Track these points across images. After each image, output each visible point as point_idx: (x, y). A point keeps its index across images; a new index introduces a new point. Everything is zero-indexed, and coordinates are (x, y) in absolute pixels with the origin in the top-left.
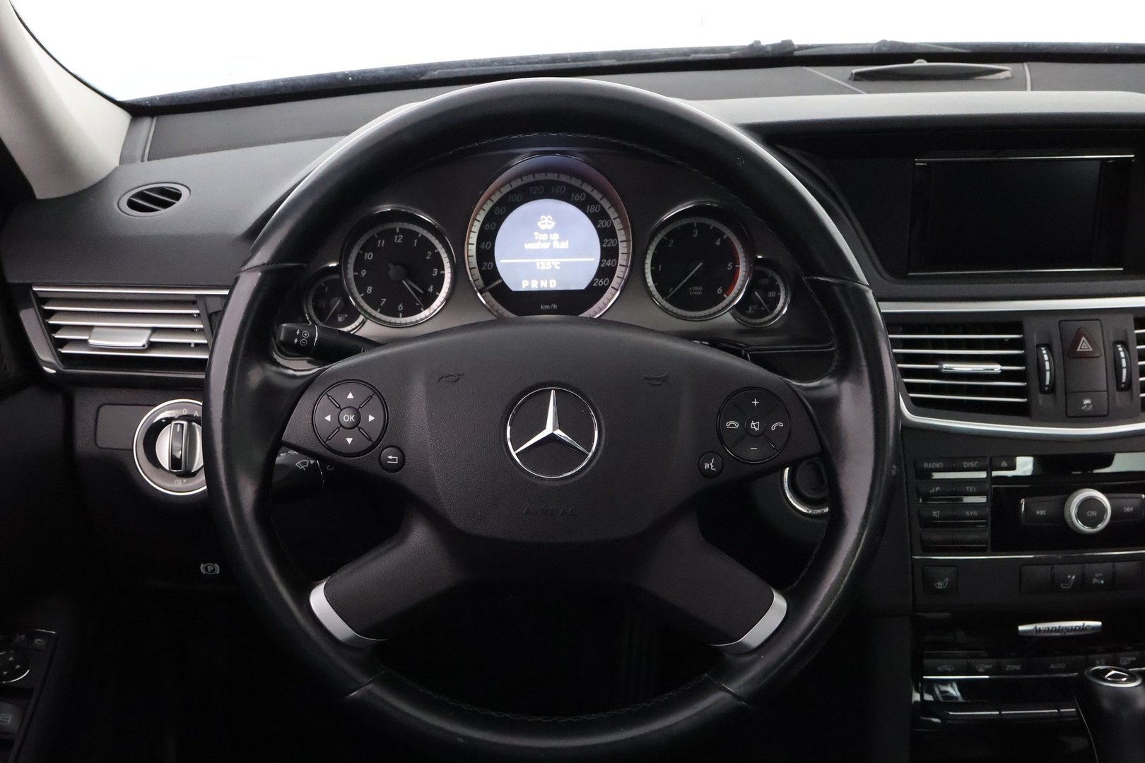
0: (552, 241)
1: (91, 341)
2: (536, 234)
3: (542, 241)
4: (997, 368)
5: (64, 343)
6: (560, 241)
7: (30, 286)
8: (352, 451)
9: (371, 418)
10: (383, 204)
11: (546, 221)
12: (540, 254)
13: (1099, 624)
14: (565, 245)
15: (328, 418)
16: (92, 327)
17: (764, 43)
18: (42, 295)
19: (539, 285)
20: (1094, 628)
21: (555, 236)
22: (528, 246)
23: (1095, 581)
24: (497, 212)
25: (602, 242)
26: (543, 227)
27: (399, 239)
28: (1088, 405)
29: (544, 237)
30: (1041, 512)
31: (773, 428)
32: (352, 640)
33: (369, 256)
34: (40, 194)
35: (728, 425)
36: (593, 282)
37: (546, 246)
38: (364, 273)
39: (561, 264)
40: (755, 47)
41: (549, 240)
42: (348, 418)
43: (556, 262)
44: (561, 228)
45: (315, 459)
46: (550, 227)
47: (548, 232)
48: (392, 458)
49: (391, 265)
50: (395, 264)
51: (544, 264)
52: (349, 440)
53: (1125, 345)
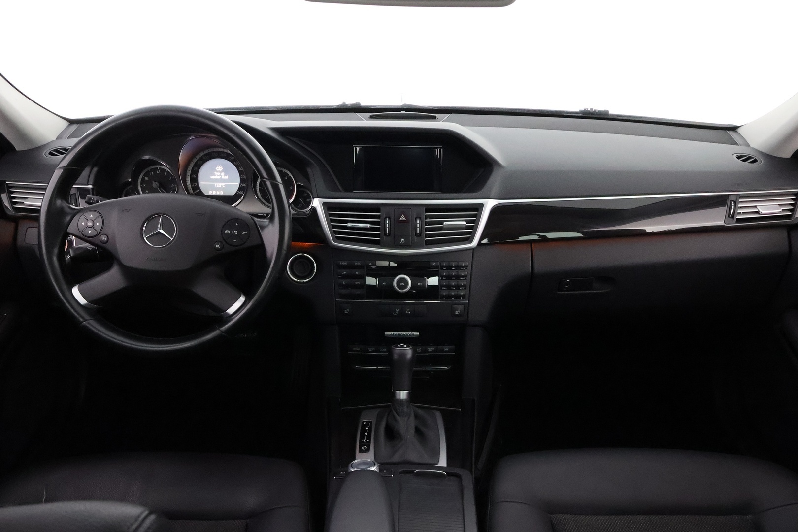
0: (221, 176)
1: (25, 203)
2: (215, 172)
3: (217, 176)
4: (369, 225)
5: (16, 203)
6: (224, 176)
7: (5, 181)
8: (90, 236)
9: (98, 224)
10: (144, 155)
11: (219, 167)
12: (216, 180)
13: (418, 334)
14: (227, 177)
15: (83, 224)
16: (28, 198)
17: (346, 103)
18: (9, 185)
19: (216, 193)
20: (416, 335)
21: (223, 174)
22: (212, 177)
23: (406, 312)
24: (199, 163)
25: (240, 177)
26: (218, 170)
27: (159, 172)
28: (403, 241)
29: (218, 174)
30: (385, 283)
31: (243, 233)
32: (86, 304)
33: (147, 178)
34: (17, 149)
35: (226, 232)
36: (237, 192)
37: (219, 177)
38: (145, 185)
39: (225, 185)
40: (344, 105)
41: (220, 175)
42: (90, 224)
43: (223, 184)
44: (225, 171)
45: (96, 247)
46: (221, 170)
47: (220, 172)
48: (104, 238)
49: (153, 182)
50: (155, 181)
51: (218, 185)
52: (90, 232)
53: (420, 218)
